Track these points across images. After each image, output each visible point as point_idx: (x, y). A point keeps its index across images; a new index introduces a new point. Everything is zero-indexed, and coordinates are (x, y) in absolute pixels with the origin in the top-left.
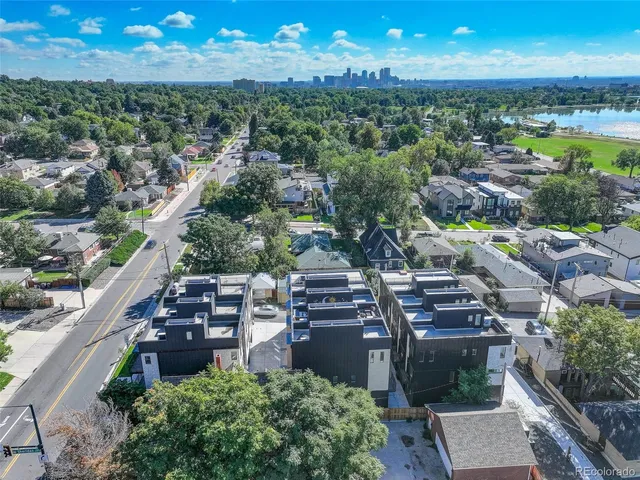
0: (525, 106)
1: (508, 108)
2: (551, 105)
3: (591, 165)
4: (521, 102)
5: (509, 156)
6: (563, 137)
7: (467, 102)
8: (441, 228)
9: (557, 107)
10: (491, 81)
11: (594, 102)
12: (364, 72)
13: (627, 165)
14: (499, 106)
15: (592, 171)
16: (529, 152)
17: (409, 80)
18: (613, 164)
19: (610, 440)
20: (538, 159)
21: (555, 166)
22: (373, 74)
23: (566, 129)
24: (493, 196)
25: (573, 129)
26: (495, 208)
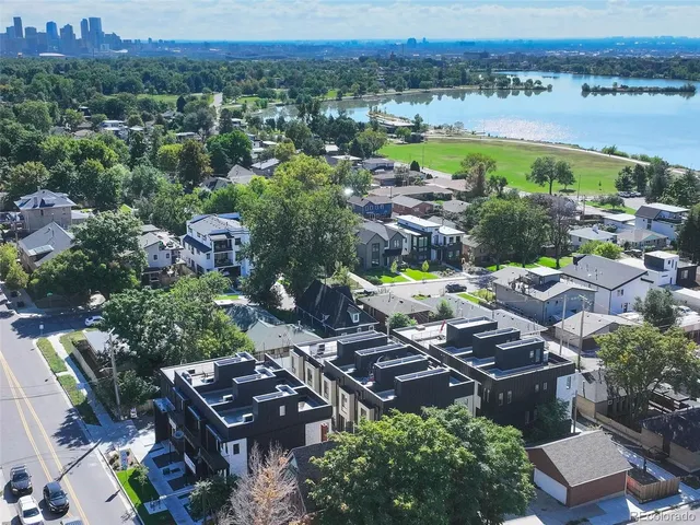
0: (362, 91)
1: (340, 95)
2: (399, 89)
3: (504, 183)
4: (356, 86)
5: (391, 175)
6: (442, 141)
7: (271, 85)
8: (375, 283)
9: (407, 92)
10: (284, 46)
11: (457, 84)
12: (51, 26)
13: (546, 179)
14: (325, 92)
15: (506, 190)
16: (415, 166)
17: (138, 42)
18: (528, 179)
19: (674, 441)
20: (429, 177)
21: (461, 186)
22: (68, 29)
23: (440, 128)
24: (425, 233)
25: (451, 128)
26: (429, 250)
